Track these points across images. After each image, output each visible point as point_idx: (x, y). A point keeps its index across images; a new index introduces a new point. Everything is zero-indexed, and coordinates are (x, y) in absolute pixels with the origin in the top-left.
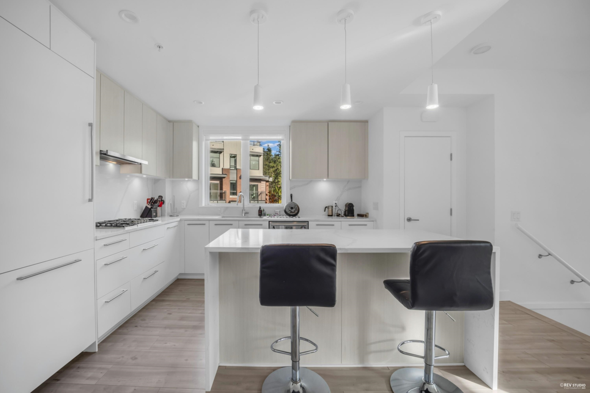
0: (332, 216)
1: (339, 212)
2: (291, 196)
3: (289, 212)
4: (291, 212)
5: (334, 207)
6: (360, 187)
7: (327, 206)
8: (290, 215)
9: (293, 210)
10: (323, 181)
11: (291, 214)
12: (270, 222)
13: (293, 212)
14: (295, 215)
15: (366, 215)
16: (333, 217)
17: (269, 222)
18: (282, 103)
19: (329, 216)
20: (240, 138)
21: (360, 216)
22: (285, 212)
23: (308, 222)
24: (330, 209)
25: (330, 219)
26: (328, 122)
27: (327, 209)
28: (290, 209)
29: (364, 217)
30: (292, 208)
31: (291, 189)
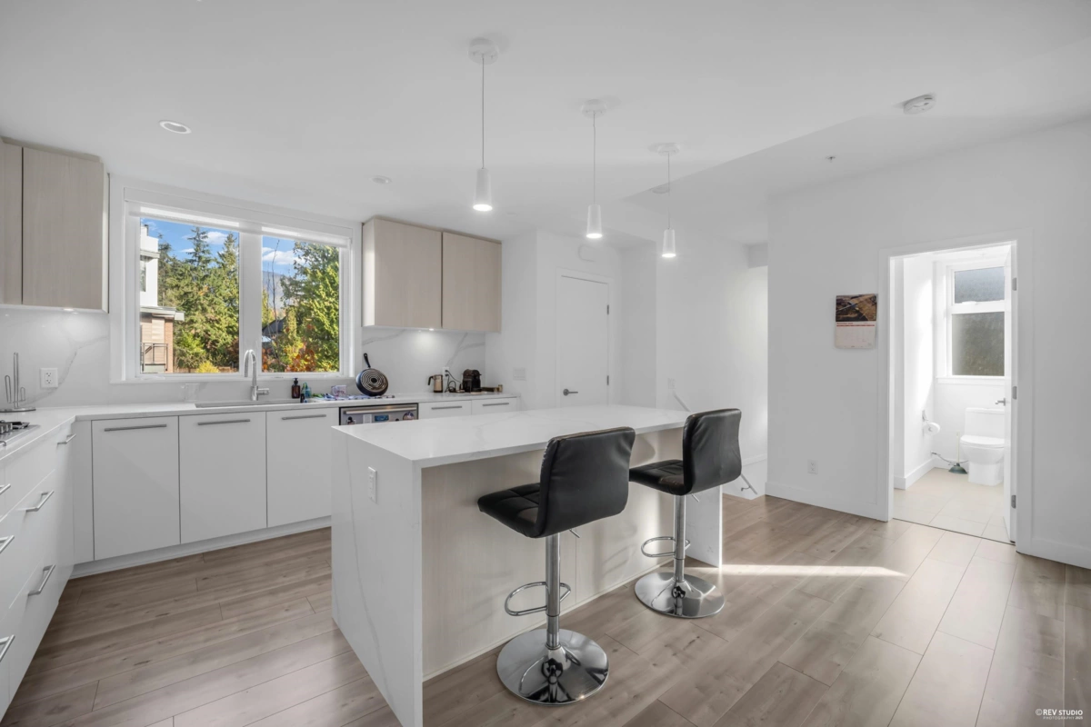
0: (441, 391)
1: (452, 385)
2: (366, 357)
3: (369, 389)
4: (374, 388)
5: (444, 377)
6: (483, 344)
7: (433, 375)
8: (372, 395)
9: (377, 385)
10: (428, 331)
11: (374, 391)
12: (342, 410)
13: (378, 389)
14: (381, 394)
15: (498, 389)
16: (444, 393)
17: (340, 408)
18: (387, 181)
19: (436, 392)
20: (237, 224)
21: (491, 390)
22: (360, 387)
23: (417, 404)
24: (439, 381)
25: (439, 396)
26: (443, 232)
27: (432, 380)
28: (371, 383)
29: (496, 392)
30: (374, 380)
31: (364, 343)
